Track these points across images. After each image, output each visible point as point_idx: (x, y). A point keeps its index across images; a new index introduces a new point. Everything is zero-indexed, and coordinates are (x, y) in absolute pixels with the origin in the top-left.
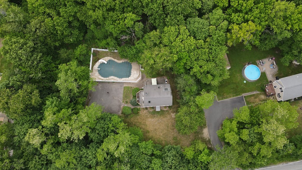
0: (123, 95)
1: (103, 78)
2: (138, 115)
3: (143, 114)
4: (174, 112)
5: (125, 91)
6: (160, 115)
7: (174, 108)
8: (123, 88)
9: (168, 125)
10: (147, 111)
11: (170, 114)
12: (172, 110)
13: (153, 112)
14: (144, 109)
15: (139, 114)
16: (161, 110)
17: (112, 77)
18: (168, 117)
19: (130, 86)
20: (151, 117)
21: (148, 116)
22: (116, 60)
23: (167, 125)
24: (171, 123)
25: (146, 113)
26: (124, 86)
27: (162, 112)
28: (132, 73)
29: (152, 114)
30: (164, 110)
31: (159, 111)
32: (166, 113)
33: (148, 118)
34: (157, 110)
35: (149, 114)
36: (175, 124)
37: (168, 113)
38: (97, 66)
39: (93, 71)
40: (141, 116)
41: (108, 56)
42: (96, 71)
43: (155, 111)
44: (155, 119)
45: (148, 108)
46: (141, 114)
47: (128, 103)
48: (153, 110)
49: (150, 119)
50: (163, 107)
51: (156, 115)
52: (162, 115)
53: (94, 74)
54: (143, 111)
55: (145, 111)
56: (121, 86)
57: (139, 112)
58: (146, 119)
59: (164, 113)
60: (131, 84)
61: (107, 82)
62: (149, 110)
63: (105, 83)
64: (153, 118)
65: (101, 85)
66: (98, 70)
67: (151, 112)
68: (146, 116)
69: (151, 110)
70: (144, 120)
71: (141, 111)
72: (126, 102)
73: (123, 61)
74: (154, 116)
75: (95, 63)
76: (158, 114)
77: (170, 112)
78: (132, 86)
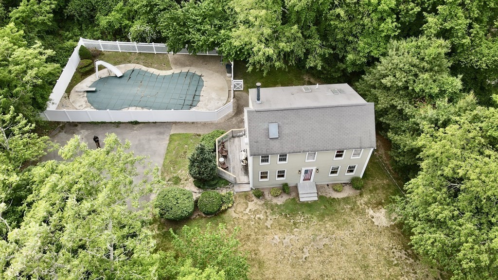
0: (166, 158)
3: (245, 218)
4: (380, 204)
5: (172, 146)
6: (322, 217)
7: (375, 189)
8: (168, 138)
9: (364, 257)
10: (260, 202)
11: (363, 213)
12: (366, 198)
13: (285, 205)
14: (246, 196)
15: (225, 216)
16: (320, 197)
17: (132, 109)
18: (359, 225)
19: (192, 131)
20: (282, 228)
21: (269, 223)
23: (360, 257)
24: (375, 251)
25: (256, 212)
26: (172, 132)
27: (325, 206)
28: (201, 98)
29: (283, 214)
30: (334, 199)
31: (315, 201)
32: (345, 207)
33: (265, 231)
34: (303, 198)
35: (268, 214)
36: (398, 254)
37: (352, 209)
38: (87, 83)
39: (69, 97)
40: (236, 223)
41: (130, 62)
42: (80, 96)
43: (298, 202)
44: (300, 233)
45: (266, 193)
46: (234, 215)
47: (182, 182)
48: (288, 198)
49: (276, 233)
50: (328, 185)
51: (302, 219)
52: (328, 215)
53: (73, 102)
54: (244, 203)
55: (253, 202)
56: (160, 133)
57: (226, 210)
58: (258, 237)
59: (338, 207)
60: (199, 125)
61: (111, 123)
62: (269, 199)
63: (103, 126)
64: (288, 231)
65: (89, 131)
66: (88, 92)
67: (277, 205)
68: (257, 224)
69: (279, 200)
70: (249, 239)
71: (233, 205)
72: (174, 180)
73: (176, 70)
74: (292, 221)
75: (84, 78)
76: (312, 214)
77: (360, 206)
78: (198, 133)
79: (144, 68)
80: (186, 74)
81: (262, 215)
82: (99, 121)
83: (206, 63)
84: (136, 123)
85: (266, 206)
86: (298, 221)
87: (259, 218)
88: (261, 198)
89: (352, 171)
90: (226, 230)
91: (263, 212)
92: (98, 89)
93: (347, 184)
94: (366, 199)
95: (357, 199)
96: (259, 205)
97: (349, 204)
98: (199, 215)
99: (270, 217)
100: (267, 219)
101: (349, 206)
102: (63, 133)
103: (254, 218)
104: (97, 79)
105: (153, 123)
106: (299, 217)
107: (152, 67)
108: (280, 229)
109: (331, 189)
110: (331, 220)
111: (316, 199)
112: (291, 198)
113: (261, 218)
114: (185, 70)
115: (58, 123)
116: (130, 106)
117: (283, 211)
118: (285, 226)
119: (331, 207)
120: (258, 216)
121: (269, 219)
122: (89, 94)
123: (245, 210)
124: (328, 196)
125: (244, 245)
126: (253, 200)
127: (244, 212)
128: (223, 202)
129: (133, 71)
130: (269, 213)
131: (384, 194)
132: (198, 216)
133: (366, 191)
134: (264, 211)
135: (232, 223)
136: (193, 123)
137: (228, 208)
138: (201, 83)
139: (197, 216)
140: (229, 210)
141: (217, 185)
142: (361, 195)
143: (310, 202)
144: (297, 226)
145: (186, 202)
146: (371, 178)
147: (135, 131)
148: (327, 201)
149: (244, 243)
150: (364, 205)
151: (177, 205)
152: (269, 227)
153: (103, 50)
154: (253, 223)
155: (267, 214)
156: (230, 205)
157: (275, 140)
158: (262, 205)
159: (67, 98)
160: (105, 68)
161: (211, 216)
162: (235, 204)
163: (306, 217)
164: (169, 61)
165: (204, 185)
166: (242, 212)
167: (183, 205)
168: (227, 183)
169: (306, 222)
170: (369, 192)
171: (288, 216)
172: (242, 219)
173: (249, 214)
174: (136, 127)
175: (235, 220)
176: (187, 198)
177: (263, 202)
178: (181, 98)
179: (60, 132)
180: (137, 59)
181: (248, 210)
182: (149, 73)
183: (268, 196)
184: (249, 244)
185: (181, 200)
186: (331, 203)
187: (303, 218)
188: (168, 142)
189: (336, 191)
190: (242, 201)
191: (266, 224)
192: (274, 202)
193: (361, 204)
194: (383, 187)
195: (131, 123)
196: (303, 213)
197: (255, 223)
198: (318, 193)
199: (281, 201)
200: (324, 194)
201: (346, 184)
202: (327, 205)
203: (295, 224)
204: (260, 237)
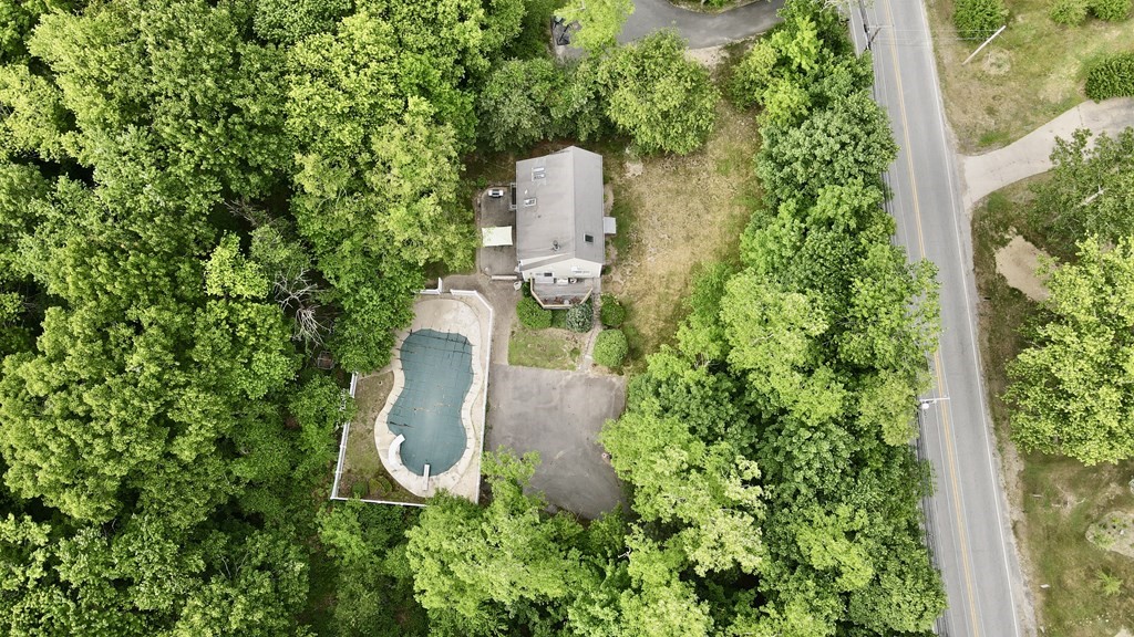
0: (544, 367)
1: (468, 454)
2: (632, 303)
3: (628, 284)
4: (622, 165)
5: (527, 361)
6: (633, 218)
8: (514, 367)
9: (669, 191)
10: (614, 270)
11: (630, 182)
12: (614, 176)
13: (618, 247)
14: (605, 283)
15: (624, 302)
16: (612, 215)
17: (465, 414)
18: (639, 188)
19: (506, 341)
20: (641, 253)
21: (636, 265)
22: (392, 398)
23: (669, 195)
24: (664, 181)
25: (624, 275)
26: (506, 363)
27: (622, 212)
28: (453, 331)
29: (627, 250)
30: (615, 203)
32: (623, 195)
33: (642, 268)
34: (613, 231)
36: (668, 164)
37: (626, 190)
38: (412, 480)
40: (632, 293)
41: (370, 431)
42: (434, 484)
43: (617, 236)
44: (647, 238)
46: (625, 294)
47: (578, 347)
48: (610, 244)
49: (645, 259)
51: (633, 235)
52: (630, 212)
54: (613, 285)
55: (613, 277)
56: (506, 377)
57: (620, 301)
59: (623, 202)
60: (497, 333)
62: (611, 261)
64: (644, 248)
67: (618, 255)
68: (636, 274)
70: (649, 283)
71: (614, 295)
72: (573, 355)
73: (396, 366)
74: (635, 244)
75: (400, 486)
76: (630, 225)
78: (509, 333)
79: (387, 409)
80: (404, 353)
81: (627, 270)
84: (488, 406)
85: (618, 265)
86: (635, 238)
87: (630, 272)
90: (639, 302)
91: (624, 268)
92: (428, 460)
94: (616, 176)
95: (616, 183)
97: (620, 192)
99: (630, 262)
101: (623, 192)
103: (630, 276)
106: (631, 237)
107: (386, 399)
108: (642, 255)
110: (636, 210)
112: (611, 241)
113: (630, 270)
114: (396, 354)
116: (458, 417)
117: (624, 251)
118: (640, 250)
119: (622, 207)
120: (627, 273)
121: (631, 264)
123: (621, 284)
124: (612, 208)
126: (611, 276)
128: (611, 303)
129: (390, 423)
130: (626, 263)
131: (611, 159)
133: (608, 173)
135: (632, 296)
136: (493, 341)
137: (617, 299)
138: (425, 333)
140: (619, 298)
142: (611, 179)
143: (617, 226)
144: (640, 240)
145: (613, 336)
147: (501, 406)
148: (616, 209)
150: (622, 179)
151: (616, 343)
152: (639, 264)
154: (634, 278)
156: (615, 297)
158: (617, 268)
161: (627, 315)
162: (614, 293)
163: (632, 231)
164: (374, 377)
166: (622, 287)
168: (591, 297)
169: (636, 232)
171: (630, 246)
172: (629, 287)
173: (625, 280)
174: (493, 406)
175: (629, 293)
177: (614, 267)
178: (451, 356)
180: (364, 421)
181: (621, 282)
182: (398, 401)
183: (608, 262)
186: (619, 206)
188: (520, 367)
190: (611, 286)
191: (636, 267)
192: (614, 258)
195: (487, 411)
196: (627, 233)
197: (634, 276)
198: (608, 217)
199: (614, 251)
200: (609, 211)
202: (620, 210)
203: (638, 242)
204: (648, 273)
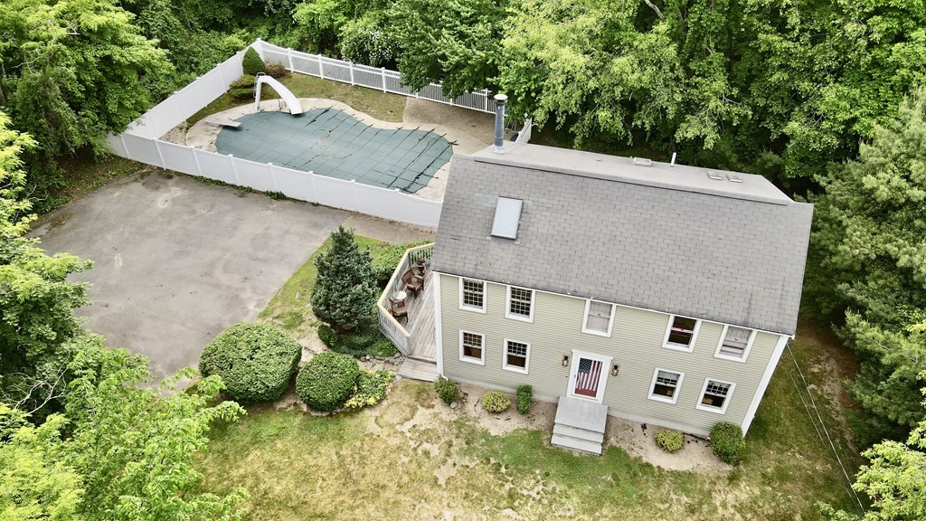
0: (295, 274)
3: (394, 442)
7: (782, 476)
10: (447, 414)
12: (745, 492)
13: (508, 442)
14: (421, 392)
15: (350, 423)
16: (613, 453)
19: (382, 237)
20: (473, 496)
21: (443, 474)
25: (427, 435)
27: (615, 477)
28: (432, 182)
29: (493, 461)
30: (648, 465)
31: (592, 456)
32: (674, 497)
33: (426, 488)
34: (562, 436)
35: (454, 449)
37: (692, 510)
38: (233, 115)
39: (188, 129)
40: (365, 446)
41: (329, 97)
42: (208, 131)
43: (545, 443)
45: (472, 398)
46: (372, 427)
47: (302, 327)
48: (524, 425)
49: (452, 504)
50: (644, 427)
51: (536, 489)
52: (615, 502)
53: (189, 139)
54: (409, 406)
55: (431, 411)
56: (316, 225)
57: (358, 410)
58: (401, 497)
59: (651, 491)
60: (402, 229)
61: (233, 186)
62: (473, 414)
63: (216, 189)
64: (487, 508)
65: (186, 192)
66: (226, 127)
67: (485, 434)
68: (414, 466)
69: (496, 425)
70: (376, 496)
71: (379, 402)
72: (289, 318)
73: (408, 125)
74: (508, 486)
75: (234, 106)
76: (570, 487)
77: (720, 510)
78: (392, 243)
79: (349, 110)
80: (424, 134)
81: (437, 446)
82: (214, 179)
83: (475, 124)
84: (279, 197)
85: (459, 428)
86: (525, 492)
87: (427, 453)
88: (453, 405)
89: (718, 402)
90: (335, 457)
91: (443, 441)
92: (245, 127)
93: (702, 439)
94: (744, 497)
95: (718, 487)
96: (442, 422)
97: (687, 492)
98: (295, 404)
99: (455, 458)
100: (444, 462)
101: (684, 499)
102: (140, 184)
103: (415, 449)
104: (256, 111)
105: (313, 204)
106: (533, 482)
107: (364, 112)
108: (466, 496)
109: (650, 440)
111: (598, 449)
112: (532, 428)
113: (432, 455)
114: (426, 128)
115: (142, 165)
117: (495, 453)
118: (483, 494)
119: (633, 483)
120: (426, 446)
121: (450, 461)
122: (226, 131)
123: (402, 424)
124: (633, 455)
125: (358, 507)
126: (433, 406)
127: (398, 427)
128: (360, 390)
129: (327, 111)
130: (457, 448)
131: (807, 498)
132: (292, 407)
133: (752, 474)
134: (447, 439)
135: (358, 444)
137: (366, 406)
138: (445, 156)
139: (290, 405)
140: (367, 412)
141: (369, 349)
142: (733, 479)
143: (577, 455)
144: (516, 504)
145: (271, 361)
146: (777, 444)
147: (270, 212)
148: (628, 465)
149: (358, 502)
150: (732, 511)
151: (248, 361)
152: (442, 481)
153: (292, 69)
154: (406, 460)
155: (452, 449)
156: (371, 401)
157: (505, 245)
158: (449, 425)
159: (184, 130)
160: (280, 97)
161: (319, 414)
162: (385, 403)
163: (549, 489)
164: (403, 108)
165: (340, 342)
166: (392, 426)
167: (263, 367)
168: (392, 350)
169: (545, 501)
170: (760, 479)
171: (503, 470)
172: (385, 442)
173: (408, 435)
174: (277, 204)
175: (367, 439)
176: (281, 354)
177: (455, 418)
178: (391, 173)
179: (136, 180)
180: (346, 95)
181: (409, 425)
182: (354, 119)
183: (473, 408)
184: (371, 508)
185: (264, 354)
186: (635, 474)
187: (540, 487)
188: (320, 245)
189: (661, 446)
190: (408, 399)
191: (436, 473)
192: (482, 424)
193: (724, 505)
194: (809, 481)
195: (271, 194)
196: (547, 474)
197: (411, 461)
198: (606, 438)
199: (501, 427)
200: (624, 446)
201: (697, 438)
202: (623, 475)
203: (512, 496)
204: (406, 500)
